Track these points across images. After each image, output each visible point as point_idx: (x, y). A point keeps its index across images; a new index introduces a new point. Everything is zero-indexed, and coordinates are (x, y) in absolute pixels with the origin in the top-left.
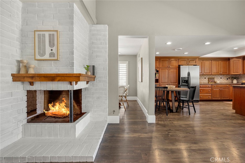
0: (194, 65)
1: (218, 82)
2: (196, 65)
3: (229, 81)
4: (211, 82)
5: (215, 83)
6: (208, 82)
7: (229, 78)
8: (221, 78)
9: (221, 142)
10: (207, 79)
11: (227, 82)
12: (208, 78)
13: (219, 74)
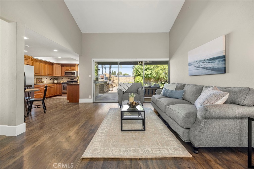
0: (27, 65)
1: (45, 82)
2: (29, 65)
3: (52, 81)
4: (39, 82)
5: (42, 83)
6: (36, 82)
7: (51, 79)
8: (46, 79)
9: (54, 128)
10: (36, 80)
11: (50, 82)
12: (37, 78)
13: (46, 75)
